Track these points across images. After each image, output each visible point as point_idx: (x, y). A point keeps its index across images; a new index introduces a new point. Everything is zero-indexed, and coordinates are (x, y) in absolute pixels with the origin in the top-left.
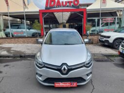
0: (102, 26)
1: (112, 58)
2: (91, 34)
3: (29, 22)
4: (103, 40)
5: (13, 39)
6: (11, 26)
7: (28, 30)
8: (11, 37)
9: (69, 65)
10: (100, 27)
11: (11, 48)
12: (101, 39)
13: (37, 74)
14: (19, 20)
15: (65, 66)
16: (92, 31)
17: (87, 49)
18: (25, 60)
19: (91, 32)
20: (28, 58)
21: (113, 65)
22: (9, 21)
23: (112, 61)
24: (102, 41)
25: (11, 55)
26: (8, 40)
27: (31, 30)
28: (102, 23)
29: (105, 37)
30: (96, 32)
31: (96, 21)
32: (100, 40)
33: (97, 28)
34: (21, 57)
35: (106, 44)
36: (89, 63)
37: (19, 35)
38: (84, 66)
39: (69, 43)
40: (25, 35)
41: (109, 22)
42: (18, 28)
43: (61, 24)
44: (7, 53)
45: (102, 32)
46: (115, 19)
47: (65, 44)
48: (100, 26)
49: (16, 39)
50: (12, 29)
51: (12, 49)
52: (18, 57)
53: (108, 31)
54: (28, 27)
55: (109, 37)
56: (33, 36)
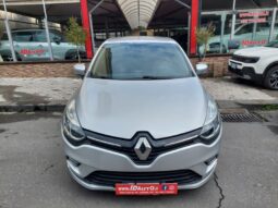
0: (237, 34)
1: (263, 113)
2: (209, 54)
3: (59, 25)
4: (240, 67)
5: (20, 67)
6: (13, 34)
7: (54, 44)
8: (15, 60)
9: (156, 137)
10: (233, 37)
11: (15, 87)
12: (234, 66)
13: (68, 158)
14: (33, 20)
15: (144, 140)
16: (212, 46)
17: (205, 91)
18: (46, 117)
19: (208, 49)
20: (55, 113)
21: (269, 131)
22: (6, 22)
23: (262, 119)
24: (237, 71)
25: (14, 104)
26: (9, 69)
27: (62, 45)
28: (237, 27)
29: (244, 59)
30: (221, 49)
31: (223, 19)
32: (230, 68)
33: (224, 39)
34: (37, 109)
35: (247, 77)
36: (211, 131)
37: (35, 56)
38: (199, 139)
39: (155, 76)
40: (47, 55)
41: (255, 21)
42: (31, 40)
43: (136, 30)
44: (3, 100)
45: (237, 48)
46: (271, 13)
47: (146, 78)
48: (233, 32)
49: (28, 66)
50: (15, 43)
51: (17, 90)
52: (29, 109)
53: (251, 44)
54: (53, 36)
55: (254, 60)
56: (67, 58)
